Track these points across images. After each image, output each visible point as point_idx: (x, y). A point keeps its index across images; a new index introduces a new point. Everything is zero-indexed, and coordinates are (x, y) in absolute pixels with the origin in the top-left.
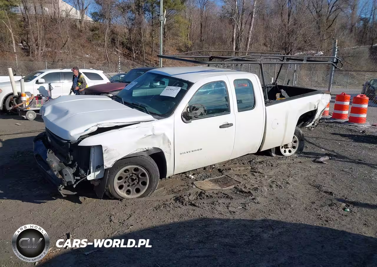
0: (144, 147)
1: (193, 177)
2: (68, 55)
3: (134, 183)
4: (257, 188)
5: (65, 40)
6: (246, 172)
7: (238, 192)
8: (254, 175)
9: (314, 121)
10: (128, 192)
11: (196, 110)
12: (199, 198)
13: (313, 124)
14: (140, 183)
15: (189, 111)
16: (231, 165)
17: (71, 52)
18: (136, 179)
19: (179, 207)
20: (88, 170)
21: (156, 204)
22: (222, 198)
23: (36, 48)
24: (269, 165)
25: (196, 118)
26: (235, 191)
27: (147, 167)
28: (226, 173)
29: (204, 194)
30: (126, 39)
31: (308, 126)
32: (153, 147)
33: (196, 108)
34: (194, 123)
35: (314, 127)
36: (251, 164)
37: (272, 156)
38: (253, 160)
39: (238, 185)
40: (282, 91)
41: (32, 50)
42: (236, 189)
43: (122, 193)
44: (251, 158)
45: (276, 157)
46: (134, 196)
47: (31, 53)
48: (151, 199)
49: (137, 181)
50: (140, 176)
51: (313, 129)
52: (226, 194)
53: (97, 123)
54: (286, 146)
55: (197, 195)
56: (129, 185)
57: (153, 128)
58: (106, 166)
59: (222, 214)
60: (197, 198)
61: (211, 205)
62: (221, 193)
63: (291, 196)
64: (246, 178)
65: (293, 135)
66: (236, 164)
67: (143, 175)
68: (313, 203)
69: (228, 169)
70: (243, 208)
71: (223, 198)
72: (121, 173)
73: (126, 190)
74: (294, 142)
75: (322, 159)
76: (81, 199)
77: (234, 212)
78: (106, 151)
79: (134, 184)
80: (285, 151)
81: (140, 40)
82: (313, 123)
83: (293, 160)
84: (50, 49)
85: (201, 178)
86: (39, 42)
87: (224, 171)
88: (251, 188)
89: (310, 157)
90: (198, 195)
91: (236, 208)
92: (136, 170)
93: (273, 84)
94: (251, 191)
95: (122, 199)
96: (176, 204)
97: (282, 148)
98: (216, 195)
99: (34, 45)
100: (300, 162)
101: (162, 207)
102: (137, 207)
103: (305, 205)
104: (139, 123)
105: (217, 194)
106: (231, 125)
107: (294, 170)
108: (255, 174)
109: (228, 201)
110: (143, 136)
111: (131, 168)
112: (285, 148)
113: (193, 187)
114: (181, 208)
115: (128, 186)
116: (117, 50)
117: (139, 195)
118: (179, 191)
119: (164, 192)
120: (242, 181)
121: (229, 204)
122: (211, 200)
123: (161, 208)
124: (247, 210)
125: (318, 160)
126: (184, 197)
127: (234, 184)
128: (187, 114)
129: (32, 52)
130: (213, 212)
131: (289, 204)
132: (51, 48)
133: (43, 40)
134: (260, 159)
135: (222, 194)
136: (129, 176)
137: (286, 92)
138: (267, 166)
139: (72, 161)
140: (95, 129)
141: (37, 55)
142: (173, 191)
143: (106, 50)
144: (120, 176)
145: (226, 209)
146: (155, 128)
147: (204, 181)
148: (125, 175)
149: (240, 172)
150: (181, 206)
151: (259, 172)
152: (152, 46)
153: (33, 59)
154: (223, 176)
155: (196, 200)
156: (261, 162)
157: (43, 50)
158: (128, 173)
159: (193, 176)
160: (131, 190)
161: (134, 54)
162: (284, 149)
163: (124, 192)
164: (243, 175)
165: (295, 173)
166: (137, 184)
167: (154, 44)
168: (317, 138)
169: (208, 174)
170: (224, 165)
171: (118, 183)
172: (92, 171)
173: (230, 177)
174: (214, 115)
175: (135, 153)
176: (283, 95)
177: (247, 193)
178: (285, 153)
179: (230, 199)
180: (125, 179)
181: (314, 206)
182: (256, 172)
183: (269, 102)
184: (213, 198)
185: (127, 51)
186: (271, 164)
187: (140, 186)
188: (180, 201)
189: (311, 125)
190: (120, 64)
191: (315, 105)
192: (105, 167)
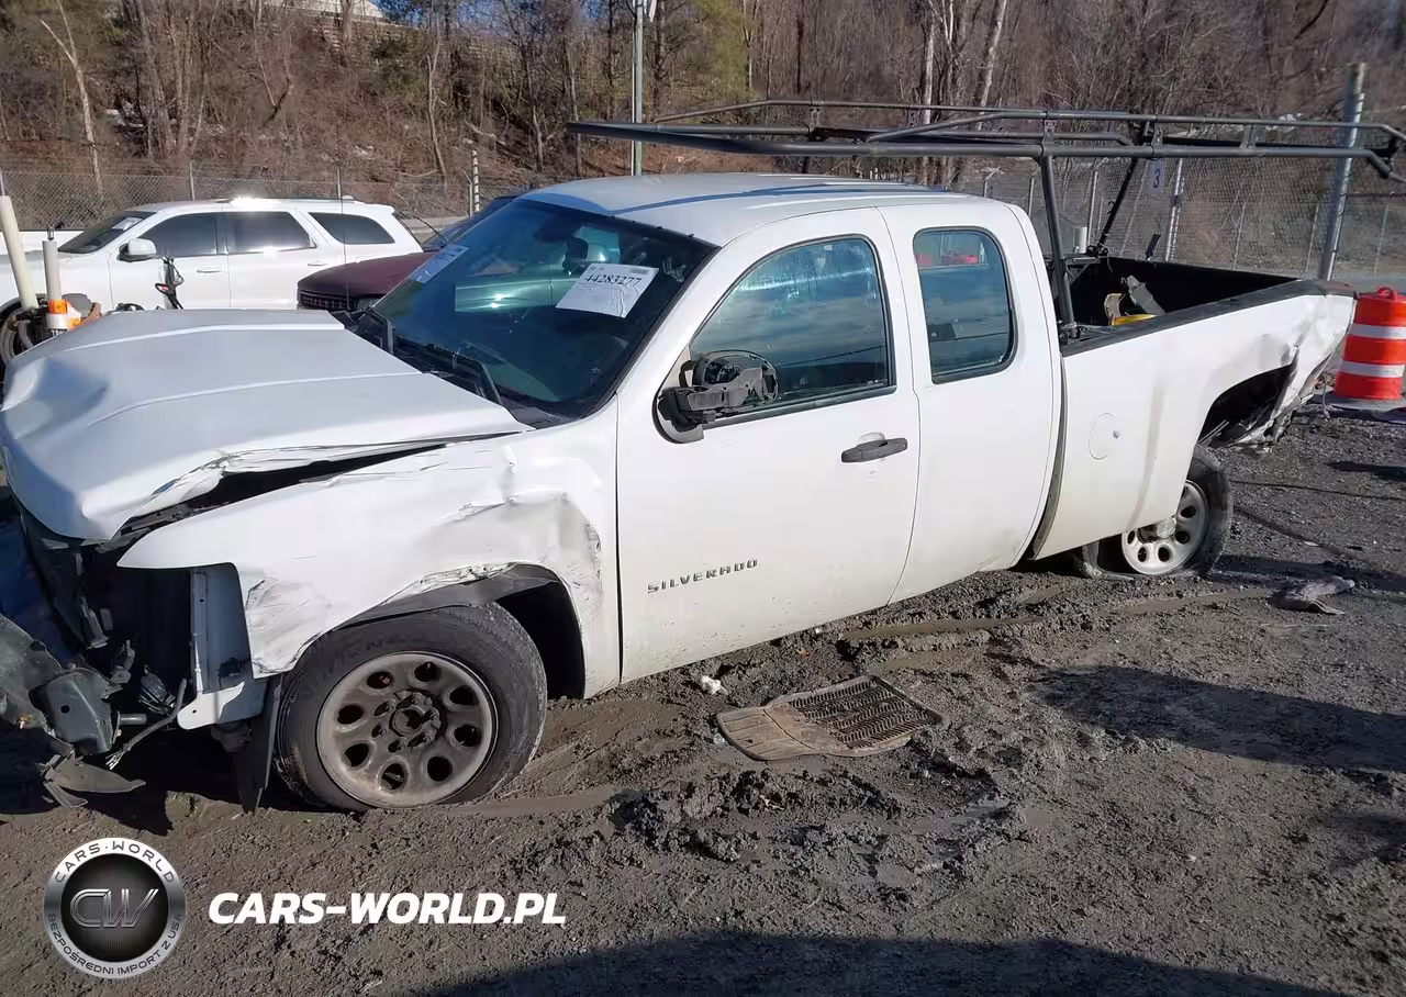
0: (464, 566)
1: (716, 686)
2: (288, 149)
3: (422, 735)
4: (1019, 753)
5: (279, 93)
6: (969, 661)
7: (926, 774)
8: (1003, 677)
9: (1275, 415)
10: (394, 777)
11: (726, 379)
12: (733, 805)
13: (1269, 432)
14: (450, 733)
15: (690, 384)
16: (899, 623)
17: (300, 139)
18: (428, 716)
19: (631, 860)
20: (185, 681)
21: (519, 842)
22: (845, 804)
23: (172, 126)
24: (1073, 624)
25: (728, 415)
26: (914, 767)
27: (484, 660)
28: (872, 666)
29: (760, 786)
30: (509, 86)
31: (1246, 439)
32: (510, 565)
33: (726, 371)
34: (718, 440)
35: (1270, 444)
36: (988, 616)
37: (1083, 575)
38: (999, 594)
39: (925, 734)
40: (1132, 281)
41: (154, 131)
42: (920, 751)
43: (361, 783)
44: (991, 586)
45: (1102, 579)
46: (422, 795)
47: (154, 146)
48: (502, 813)
49: (438, 723)
50: (448, 702)
51: (1266, 449)
52: (866, 787)
53: (223, 453)
54: (1148, 533)
55: (727, 793)
56: (397, 742)
57: (509, 470)
58: (261, 666)
59: (841, 909)
60: (728, 809)
61: (792, 850)
62: (845, 774)
63: (1182, 798)
64: (966, 691)
65: (1180, 480)
66: (920, 614)
67: (464, 696)
68: (1299, 839)
69: (883, 646)
70: (946, 866)
71: (856, 804)
72: (355, 693)
73: (382, 768)
74: (1182, 514)
75: (1313, 592)
76: (175, 802)
77: (903, 897)
78: (259, 593)
79: (420, 739)
80: (1143, 556)
81: (564, 91)
82: (1270, 423)
83: (1180, 596)
84: (221, 129)
85: (753, 691)
86: (180, 102)
87: (864, 656)
88: (991, 751)
89: (1256, 582)
90: (732, 794)
91: (912, 870)
92: (427, 673)
93: (1089, 253)
94: (989, 769)
95: (364, 808)
96: (618, 844)
97: (1130, 540)
98: (815, 792)
99: (164, 114)
100: (1214, 607)
101: (549, 859)
102: (427, 858)
103: (1255, 851)
104: (437, 445)
105: (823, 782)
106: (900, 445)
107: (1188, 649)
108: (1007, 668)
109: (876, 824)
110: (455, 513)
111: (400, 666)
112: (1142, 539)
113: (711, 741)
114: (640, 866)
115: (394, 747)
116: (476, 130)
117: (447, 789)
118: (647, 763)
119: (575, 770)
120: (949, 708)
121: (879, 847)
122: (791, 819)
123: (542, 868)
124: (968, 883)
125: (1293, 595)
126: (662, 805)
127: (908, 726)
128: (681, 399)
129: (156, 143)
130: (795, 895)
131: (1177, 842)
132: (227, 125)
133: (193, 94)
134: (1030, 590)
135: (849, 783)
136: (394, 702)
137: (1147, 287)
138: (1062, 629)
139: (105, 633)
140: (209, 481)
141: (176, 150)
142: (613, 768)
143: (434, 131)
144: (347, 703)
145: (862, 873)
146: (514, 470)
147: (767, 707)
148: (374, 698)
149: (939, 659)
150: (642, 854)
151: (1027, 661)
152: (608, 112)
153: (156, 167)
154: (857, 681)
155: (722, 815)
156: (1036, 605)
157: (197, 135)
158: (387, 690)
159: (719, 682)
160: (408, 766)
161: (541, 145)
162: (1140, 545)
163: (371, 778)
164: (953, 675)
165: (1193, 666)
166: (437, 738)
167: (616, 104)
168: (1277, 487)
169: (792, 670)
170: (866, 624)
171: (339, 737)
172: (200, 685)
173: (890, 688)
174: (818, 402)
175: (415, 592)
176: (1134, 300)
177: (969, 776)
178: (1140, 564)
179: (886, 815)
180: (376, 714)
181: (1305, 861)
182: (1013, 662)
183: (1078, 336)
184: (801, 805)
185: (513, 132)
186: (1083, 616)
187: (451, 746)
188: (637, 827)
189: (1259, 433)
190: (477, 182)
191: (1286, 345)
192: (255, 669)
